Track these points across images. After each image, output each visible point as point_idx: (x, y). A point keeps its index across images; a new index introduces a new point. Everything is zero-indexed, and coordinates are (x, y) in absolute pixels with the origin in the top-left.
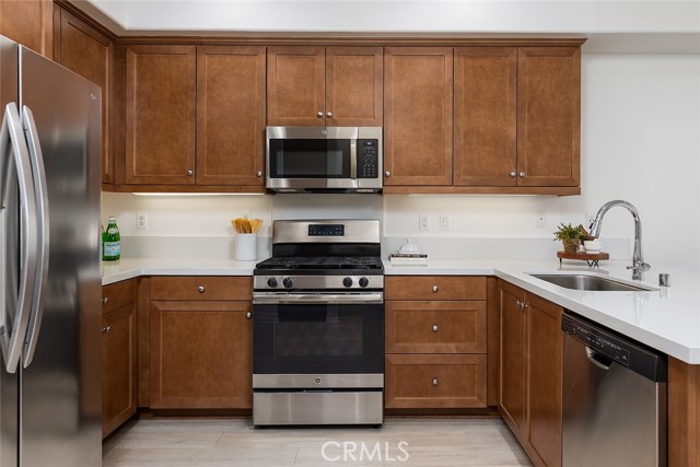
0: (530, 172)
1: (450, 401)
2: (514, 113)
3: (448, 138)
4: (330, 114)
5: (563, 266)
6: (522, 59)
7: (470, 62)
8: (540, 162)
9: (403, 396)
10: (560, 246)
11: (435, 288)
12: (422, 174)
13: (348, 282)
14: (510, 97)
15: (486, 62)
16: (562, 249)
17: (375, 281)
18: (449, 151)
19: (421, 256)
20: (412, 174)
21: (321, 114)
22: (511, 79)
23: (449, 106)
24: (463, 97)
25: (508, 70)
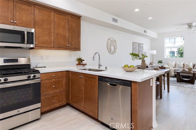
0: (71, 45)
1: (57, 105)
2: (68, 30)
3: (53, 35)
4: (15, 22)
5: (78, 67)
6: (70, 18)
7: (58, 15)
8: (73, 43)
9: (45, 108)
10: (77, 62)
11: (54, 75)
12: (46, 44)
13: (29, 77)
14: (67, 26)
15: (62, 17)
16: (77, 63)
17: (38, 75)
18: (53, 38)
19: (44, 67)
20: (43, 44)
21: (12, 21)
22: (67, 22)
23: (53, 26)
24: (56, 24)
25: (66, 20)
